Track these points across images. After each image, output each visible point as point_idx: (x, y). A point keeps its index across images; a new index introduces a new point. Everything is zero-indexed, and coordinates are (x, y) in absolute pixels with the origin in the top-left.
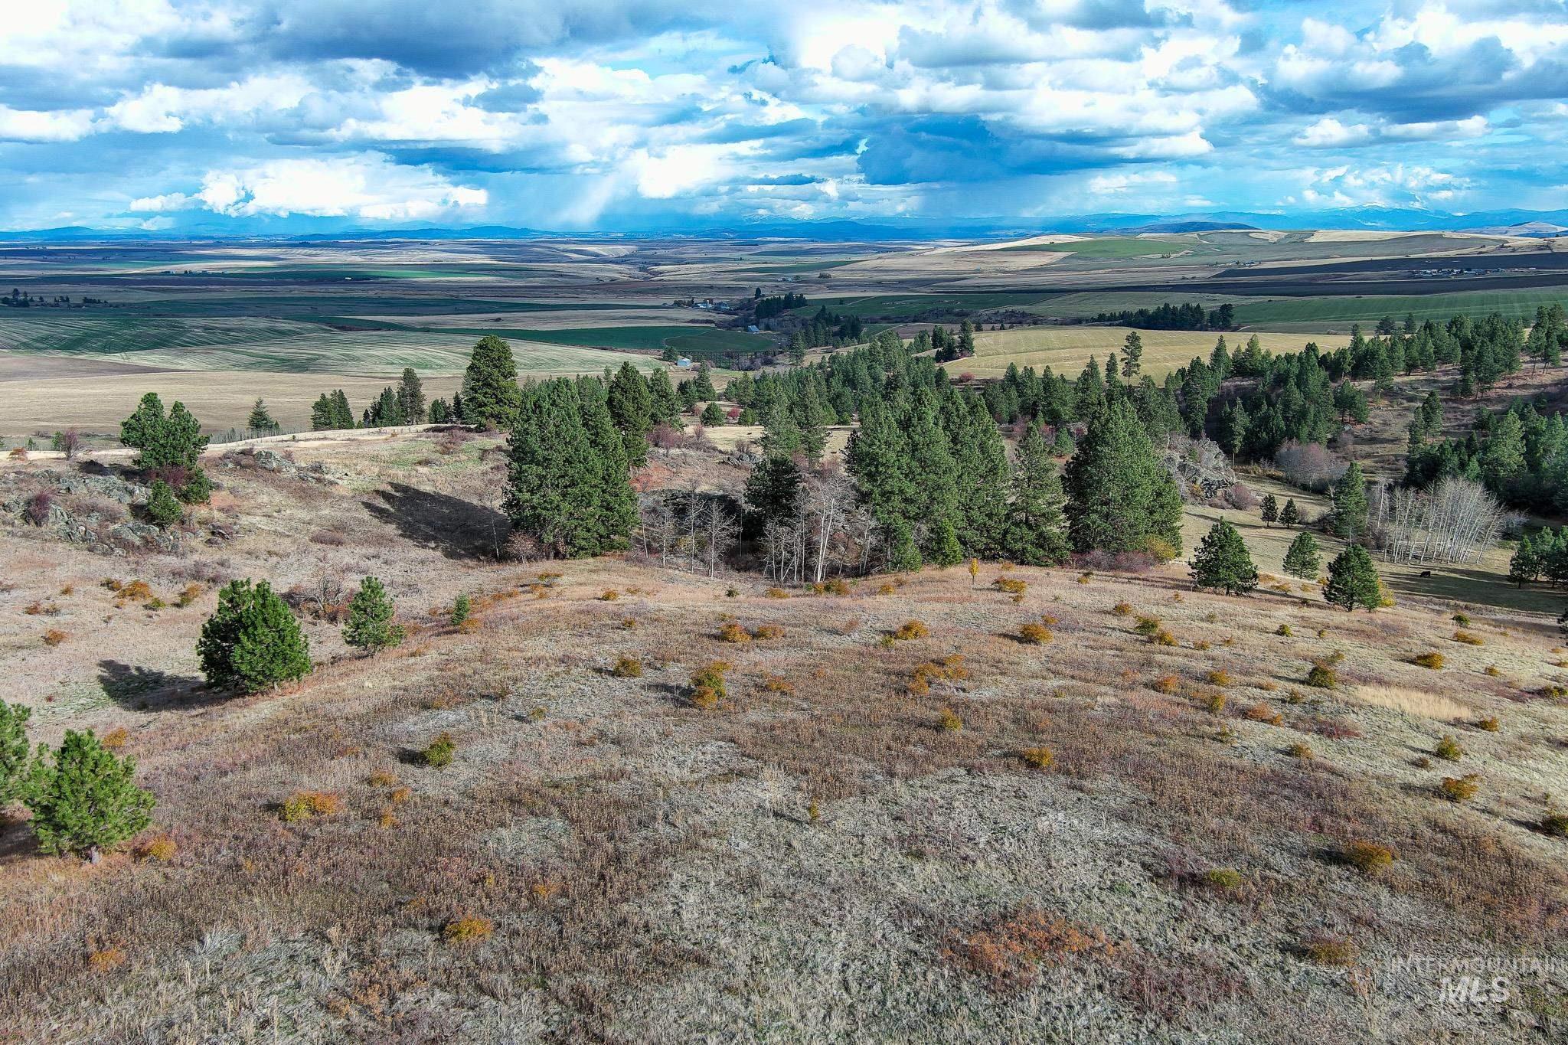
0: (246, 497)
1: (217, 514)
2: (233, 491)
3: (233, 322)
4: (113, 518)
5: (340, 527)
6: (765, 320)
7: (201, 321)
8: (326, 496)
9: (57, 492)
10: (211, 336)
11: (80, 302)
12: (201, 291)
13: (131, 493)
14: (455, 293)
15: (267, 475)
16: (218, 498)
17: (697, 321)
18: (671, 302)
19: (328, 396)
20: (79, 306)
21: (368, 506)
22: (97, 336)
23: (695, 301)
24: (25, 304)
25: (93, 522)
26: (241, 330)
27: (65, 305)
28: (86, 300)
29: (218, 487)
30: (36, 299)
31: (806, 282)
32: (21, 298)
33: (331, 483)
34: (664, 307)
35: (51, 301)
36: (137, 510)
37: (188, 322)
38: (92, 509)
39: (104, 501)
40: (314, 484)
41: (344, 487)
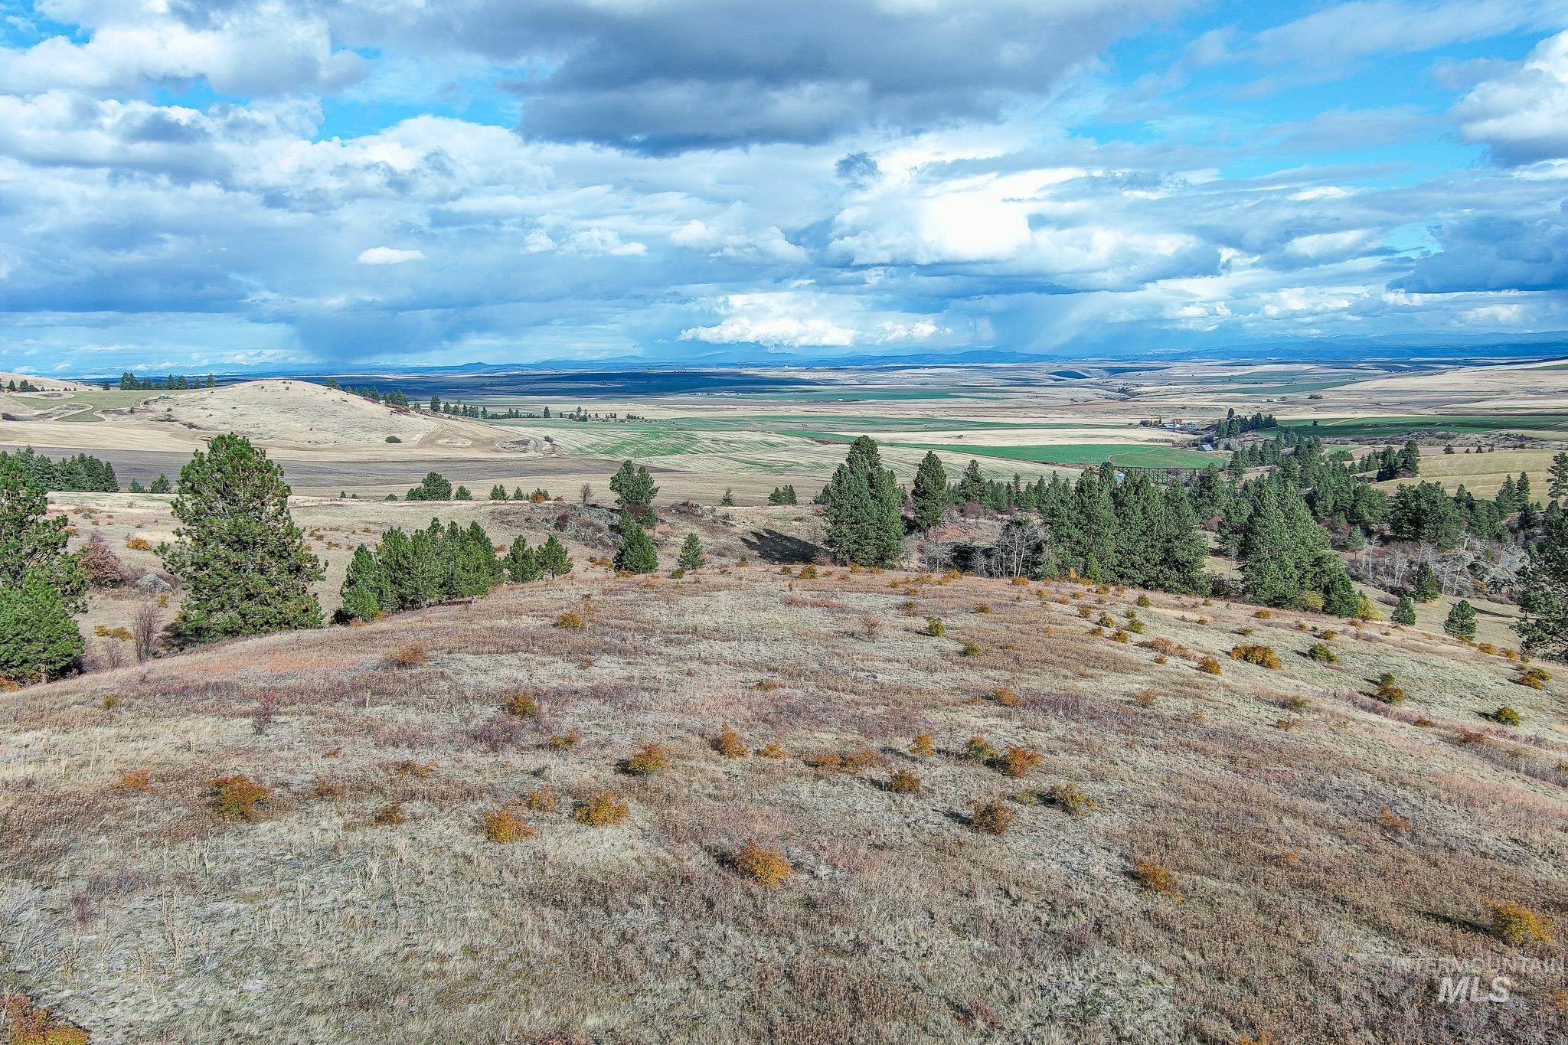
0: (678, 529)
1: (657, 535)
2: (671, 525)
3: (735, 435)
4: (600, 530)
5: (728, 548)
6: (1226, 440)
7: (711, 434)
8: (725, 532)
9: (573, 515)
10: (716, 447)
11: (624, 418)
12: (720, 410)
13: (611, 518)
14: (930, 413)
15: (694, 517)
16: (660, 528)
17: (1156, 440)
18: (1138, 422)
19: (781, 490)
20: (622, 421)
21: (744, 540)
22: (630, 444)
23: (1163, 421)
24: (584, 419)
25: (590, 531)
26: (740, 442)
27: (613, 420)
28: (629, 417)
29: (663, 522)
30: (593, 416)
31: (1292, 403)
32: (582, 414)
33: (732, 525)
34: (1130, 426)
35: (604, 417)
36: (612, 527)
37: (700, 434)
38: (590, 524)
39: (596, 521)
40: (721, 525)
41: (739, 528)
